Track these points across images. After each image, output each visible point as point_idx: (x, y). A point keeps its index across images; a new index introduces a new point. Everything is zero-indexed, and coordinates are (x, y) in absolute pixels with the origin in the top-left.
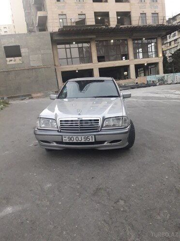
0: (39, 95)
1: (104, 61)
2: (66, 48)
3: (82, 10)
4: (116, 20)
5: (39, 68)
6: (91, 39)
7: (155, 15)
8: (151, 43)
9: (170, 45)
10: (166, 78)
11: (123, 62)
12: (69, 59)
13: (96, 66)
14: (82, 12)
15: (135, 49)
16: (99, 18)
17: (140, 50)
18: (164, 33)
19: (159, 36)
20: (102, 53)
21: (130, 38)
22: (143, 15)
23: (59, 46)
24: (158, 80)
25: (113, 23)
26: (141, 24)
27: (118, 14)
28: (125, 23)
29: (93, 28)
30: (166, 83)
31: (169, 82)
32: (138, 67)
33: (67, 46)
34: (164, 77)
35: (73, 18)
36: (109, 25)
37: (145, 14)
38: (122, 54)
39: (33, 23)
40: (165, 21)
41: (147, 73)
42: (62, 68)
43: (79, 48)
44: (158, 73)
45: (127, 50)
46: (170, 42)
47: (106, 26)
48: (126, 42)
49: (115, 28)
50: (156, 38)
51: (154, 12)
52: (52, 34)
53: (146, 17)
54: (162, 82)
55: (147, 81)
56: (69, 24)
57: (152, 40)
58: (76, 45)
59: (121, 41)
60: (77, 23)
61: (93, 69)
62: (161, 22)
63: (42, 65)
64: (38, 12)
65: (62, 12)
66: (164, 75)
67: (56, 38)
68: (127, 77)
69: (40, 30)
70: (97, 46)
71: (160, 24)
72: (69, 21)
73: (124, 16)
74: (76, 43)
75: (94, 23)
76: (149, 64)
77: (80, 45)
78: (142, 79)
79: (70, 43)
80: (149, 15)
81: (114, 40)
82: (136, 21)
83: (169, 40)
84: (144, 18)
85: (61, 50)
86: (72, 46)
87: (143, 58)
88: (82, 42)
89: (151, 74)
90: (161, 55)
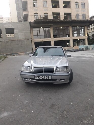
0: (22, 53)
1: (57, 37)
2: (37, 30)
3: (46, 11)
4: (64, 17)
5: (23, 40)
6: (50, 26)
7: (84, 15)
8: (81, 29)
9: (91, 30)
10: (89, 47)
11: (67, 38)
12: (39, 36)
13: (52, 40)
14: (46, 12)
15: (73, 31)
16: (55, 16)
17: (76, 32)
18: (88, 24)
19: (86, 25)
20: (56, 33)
21: (71, 26)
22: (78, 15)
23: (34, 29)
24: (85, 48)
25: (62, 18)
26: (76, 19)
27: (65, 14)
28: (68, 19)
29: (52, 20)
30: (89, 50)
31: (91, 49)
32: (74, 41)
33: (38, 29)
34: (88, 46)
35: (41, 15)
36: (60, 19)
37: (79, 14)
38: (66, 34)
39: (21, 17)
40: (89, 18)
41: (79, 44)
42: (35, 40)
43: (44, 30)
44: (85, 44)
45: (69, 32)
46: (91, 29)
47: (59, 20)
48: (68, 28)
49: (63, 21)
50: (84, 27)
51: (83, 13)
52: (30, 23)
53: (79, 16)
54: (87, 49)
55: (79, 48)
56: (39, 18)
57: (82, 28)
58: (43, 29)
59: (66, 27)
60: (43, 18)
61: (51, 41)
62: (87, 19)
63: (24, 38)
64: (24, 12)
65: (36, 12)
66: (88, 45)
67: (32, 25)
68: (69, 46)
69: (25, 21)
70: (53, 29)
71: (86, 19)
72: (39, 16)
73: (68, 15)
74: (42, 28)
75: (52, 18)
76: (80, 40)
77: (45, 29)
78: (76, 47)
79: (39, 28)
80: (81, 15)
81: (62, 27)
82: (74, 18)
83: (91, 28)
84: (78, 16)
85: (35, 31)
86: (40, 29)
87: (77, 36)
88: (46, 28)
89: (81, 44)
90: (86, 35)
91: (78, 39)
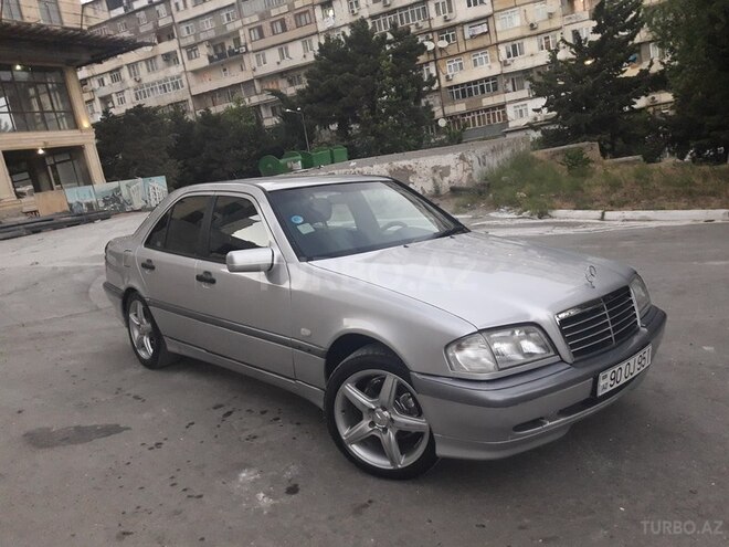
10: (124, 193)
19: (68, 63)
24: (104, 201)
26: (7, 18)
30: (128, 208)
31: (138, 205)
34: (118, 189)
50: (60, 70)
54: (117, 205)
55: (70, 205)
57: (48, 76)
62: (69, 22)
78: (48, 202)
89: (58, 182)
90: (86, 124)
91: (35, 151)
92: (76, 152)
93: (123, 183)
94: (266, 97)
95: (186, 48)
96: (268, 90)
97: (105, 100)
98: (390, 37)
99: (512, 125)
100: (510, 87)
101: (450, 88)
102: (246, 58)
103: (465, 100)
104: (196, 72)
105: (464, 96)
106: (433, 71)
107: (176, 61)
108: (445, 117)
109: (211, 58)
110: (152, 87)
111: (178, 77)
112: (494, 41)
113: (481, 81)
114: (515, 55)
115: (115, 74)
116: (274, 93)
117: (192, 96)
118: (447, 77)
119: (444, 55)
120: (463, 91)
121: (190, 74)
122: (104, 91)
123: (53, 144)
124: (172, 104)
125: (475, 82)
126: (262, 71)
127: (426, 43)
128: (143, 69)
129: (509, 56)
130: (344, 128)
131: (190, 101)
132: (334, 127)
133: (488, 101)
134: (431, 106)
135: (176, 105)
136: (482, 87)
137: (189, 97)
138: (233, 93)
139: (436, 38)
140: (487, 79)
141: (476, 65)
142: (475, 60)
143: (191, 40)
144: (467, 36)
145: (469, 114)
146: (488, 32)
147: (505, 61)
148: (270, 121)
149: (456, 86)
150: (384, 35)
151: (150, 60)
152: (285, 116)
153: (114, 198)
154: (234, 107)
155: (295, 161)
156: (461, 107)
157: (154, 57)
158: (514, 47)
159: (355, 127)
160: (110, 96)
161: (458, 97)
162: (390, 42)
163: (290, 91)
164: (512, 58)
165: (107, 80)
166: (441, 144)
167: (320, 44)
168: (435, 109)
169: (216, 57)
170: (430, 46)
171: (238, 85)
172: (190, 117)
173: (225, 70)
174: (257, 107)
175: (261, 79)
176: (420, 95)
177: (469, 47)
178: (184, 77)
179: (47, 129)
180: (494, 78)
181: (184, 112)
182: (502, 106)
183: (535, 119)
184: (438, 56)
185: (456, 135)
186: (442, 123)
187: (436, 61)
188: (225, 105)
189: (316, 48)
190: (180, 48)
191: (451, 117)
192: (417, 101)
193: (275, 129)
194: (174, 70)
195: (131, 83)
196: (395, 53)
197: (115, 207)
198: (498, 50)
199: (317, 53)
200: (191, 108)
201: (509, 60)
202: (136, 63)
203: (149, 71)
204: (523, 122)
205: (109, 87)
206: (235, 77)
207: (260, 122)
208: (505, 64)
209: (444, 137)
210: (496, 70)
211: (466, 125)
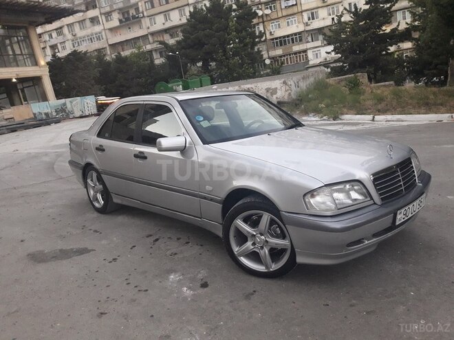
10: (69, 105)
19: (31, 24)
24: (56, 111)
30: (71, 116)
31: (78, 114)
34: (65, 104)
50: (26, 28)
54: (65, 114)
55: (34, 114)
57: (18, 32)
78: (23, 111)
89: (26, 100)
90: (42, 63)
91: (11, 79)
92: (37, 80)
93: (68, 100)
94: (155, 46)
95: (104, 14)
96: (157, 41)
97: (53, 47)
98: (234, 7)
99: (311, 63)
100: (310, 39)
101: (273, 39)
102: (143, 20)
103: (283, 47)
104: (111, 30)
105: (281, 45)
106: (261, 28)
107: (98, 23)
108: (269, 58)
109: (120, 21)
110: (83, 39)
111: (100, 33)
112: (300, 10)
113: (292, 35)
114: (313, 19)
115: (59, 30)
116: (161, 43)
117: (109, 45)
118: (271, 33)
119: (269, 19)
120: (281, 41)
121: (107, 31)
122: (53, 42)
123: (22, 75)
124: (96, 50)
125: (288, 36)
126: (153, 29)
127: (258, 11)
128: (77, 28)
129: (309, 19)
130: (206, 65)
131: (108, 48)
132: (200, 64)
133: (296, 48)
134: (261, 51)
135: (99, 51)
136: (292, 39)
137: (107, 45)
138: (135, 43)
139: (263, 8)
140: (295, 34)
141: (288, 25)
142: (288, 22)
143: (108, 9)
144: (283, 7)
145: (284, 56)
146: (296, 4)
147: (307, 23)
148: (159, 61)
149: (276, 39)
150: (231, 6)
151: (81, 22)
152: (168, 58)
153: (62, 109)
154: (136, 52)
155: (178, 85)
156: (279, 52)
157: (84, 20)
158: (312, 14)
159: (213, 64)
160: (56, 45)
161: (277, 46)
162: (235, 10)
163: (171, 41)
164: (311, 21)
165: (54, 34)
166: (268, 75)
167: (190, 12)
168: (263, 53)
169: (124, 20)
170: (260, 13)
171: (138, 38)
172: (108, 58)
173: (130, 28)
174: (150, 52)
175: (153, 34)
176: (254, 44)
177: (284, 14)
178: (103, 33)
179: (18, 66)
180: (300, 33)
181: (105, 55)
182: (305, 51)
183: (326, 59)
184: (265, 19)
185: (276, 69)
186: (268, 62)
187: (263, 22)
188: (130, 51)
189: (188, 14)
190: (101, 14)
191: (273, 58)
192: (252, 48)
193: (162, 65)
194: (97, 29)
195: (69, 36)
196: (238, 17)
197: (63, 116)
198: (302, 16)
199: (188, 17)
200: (109, 53)
201: (309, 22)
202: (73, 23)
203: (81, 29)
204: (318, 61)
205: (56, 40)
206: (136, 33)
207: (152, 61)
208: (307, 24)
209: (269, 71)
210: (301, 28)
211: (282, 63)
